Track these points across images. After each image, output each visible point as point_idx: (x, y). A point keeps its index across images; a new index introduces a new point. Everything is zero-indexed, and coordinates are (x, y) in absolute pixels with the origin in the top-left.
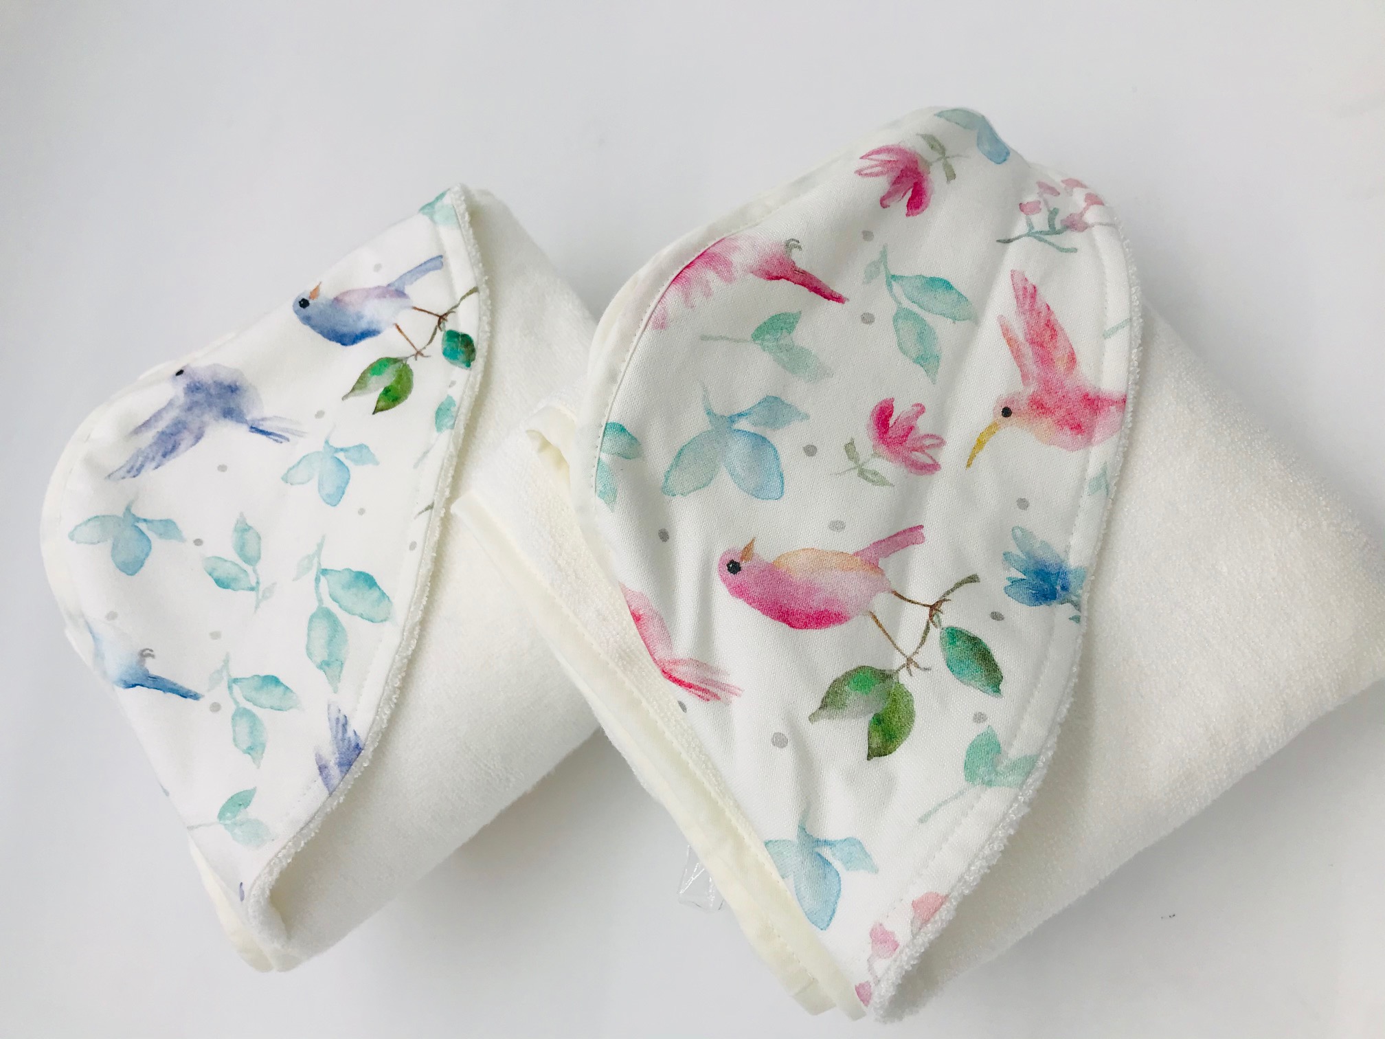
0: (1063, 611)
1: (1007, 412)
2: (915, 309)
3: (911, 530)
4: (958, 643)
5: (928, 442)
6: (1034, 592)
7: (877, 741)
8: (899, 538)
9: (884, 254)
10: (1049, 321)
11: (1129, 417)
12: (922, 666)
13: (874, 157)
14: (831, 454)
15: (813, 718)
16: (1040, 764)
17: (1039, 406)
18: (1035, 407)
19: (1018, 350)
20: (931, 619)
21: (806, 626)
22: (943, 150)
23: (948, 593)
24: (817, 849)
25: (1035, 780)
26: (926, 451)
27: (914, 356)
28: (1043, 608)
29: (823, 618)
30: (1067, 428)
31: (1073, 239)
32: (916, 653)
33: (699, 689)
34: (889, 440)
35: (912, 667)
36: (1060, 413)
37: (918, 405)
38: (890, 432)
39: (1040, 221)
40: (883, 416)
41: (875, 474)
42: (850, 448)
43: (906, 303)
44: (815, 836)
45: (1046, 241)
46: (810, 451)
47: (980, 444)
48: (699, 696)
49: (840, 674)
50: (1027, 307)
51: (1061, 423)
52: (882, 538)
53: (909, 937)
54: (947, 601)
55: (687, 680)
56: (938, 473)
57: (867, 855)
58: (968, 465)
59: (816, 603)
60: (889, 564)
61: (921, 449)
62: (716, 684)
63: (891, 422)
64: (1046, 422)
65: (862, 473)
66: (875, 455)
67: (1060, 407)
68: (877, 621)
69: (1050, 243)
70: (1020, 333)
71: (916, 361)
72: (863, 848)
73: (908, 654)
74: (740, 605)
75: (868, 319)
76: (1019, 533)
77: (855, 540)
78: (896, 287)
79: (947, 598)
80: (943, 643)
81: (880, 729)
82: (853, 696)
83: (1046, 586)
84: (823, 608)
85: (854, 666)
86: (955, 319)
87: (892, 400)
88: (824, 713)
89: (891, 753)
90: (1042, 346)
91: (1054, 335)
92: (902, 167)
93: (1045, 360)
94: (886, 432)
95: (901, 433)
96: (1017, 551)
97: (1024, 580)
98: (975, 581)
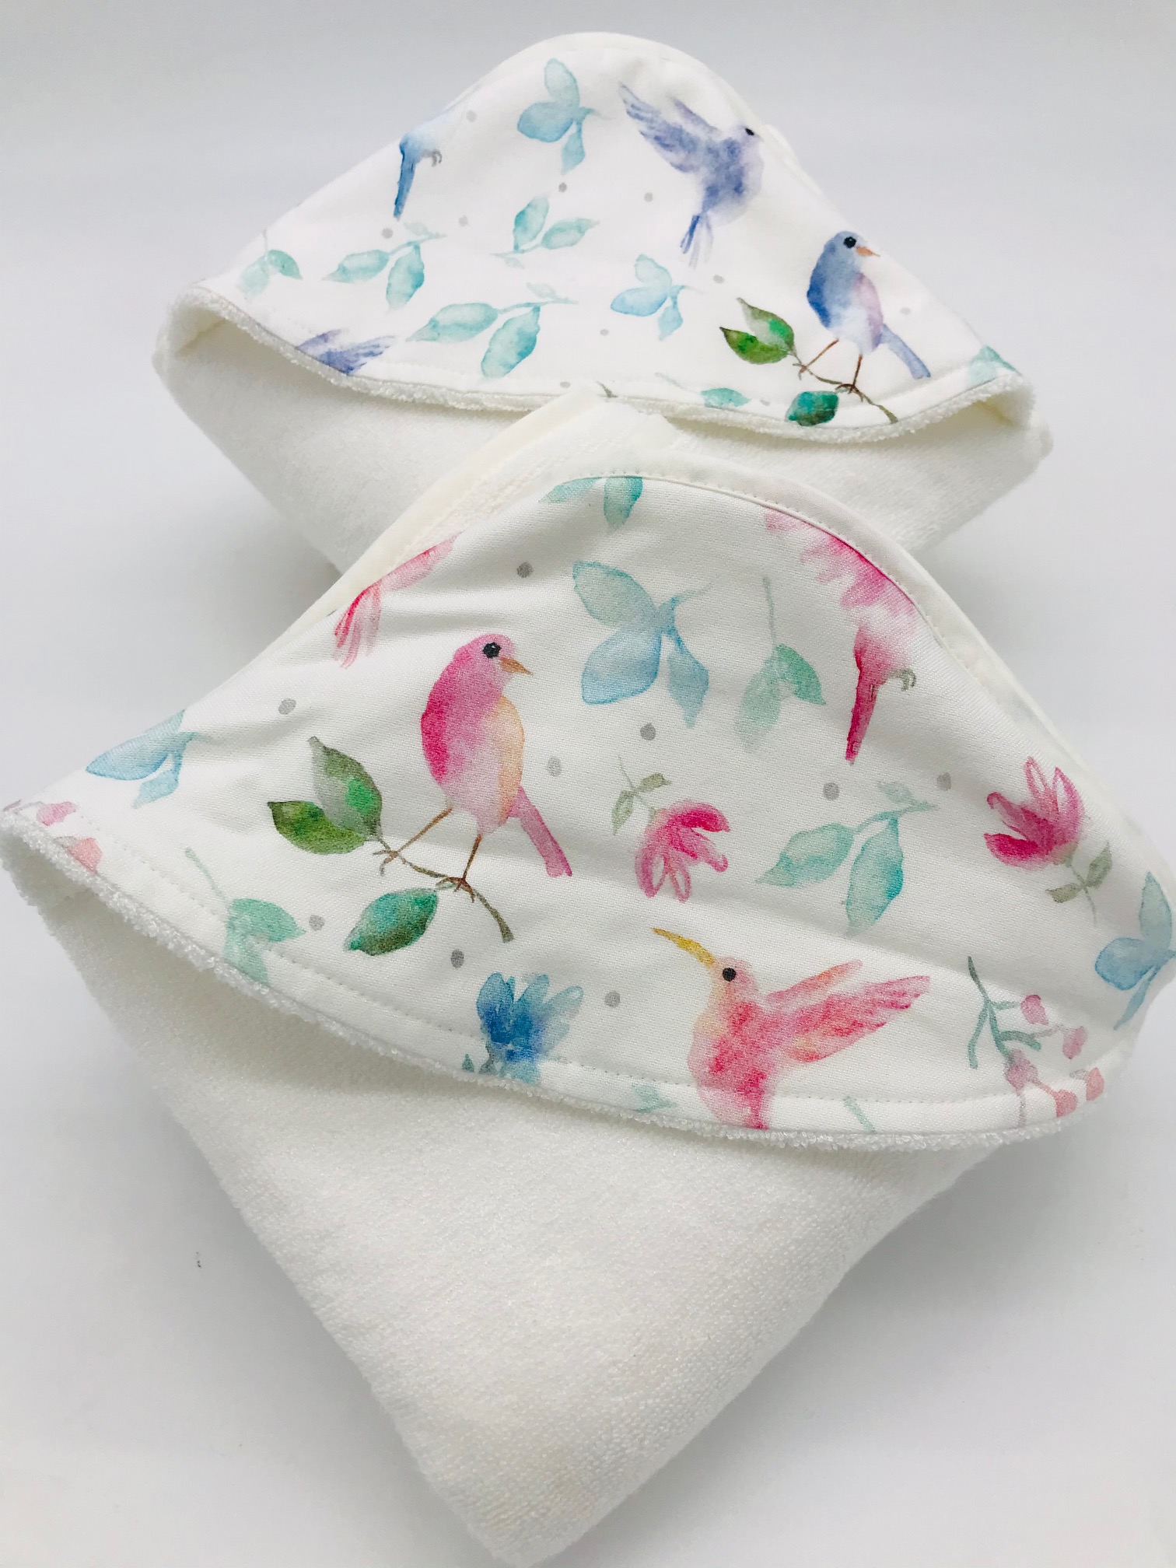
0: (478, 1048)
1: (729, 974)
2: (854, 852)
3: (564, 860)
4: (416, 907)
5: (679, 877)
6: (497, 1010)
7: (290, 812)
8: (550, 844)
9: (925, 807)
10: (861, 1026)
11: (740, 1134)
12: (386, 866)
13: (1060, 783)
14: (645, 759)
15: (314, 741)
16: (257, 987)
17: (742, 1016)
18: (741, 1010)
19: (815, 987)
20: (447, 879)
21: (426, 733)
22: (1095, 882)
23: (483, 900)
24: (170, 755)
25: (234, 977)
26: (667, 876)
27: (790, 854)
28: (476, 1021)
29: (437, 753)
30: (717, 1052)
31: (993, 1067)
32: (405, 861)
33: (348, 623)
34: (674, 828)
35: (385, 856)
36: (736, 1044)
37: (726, 862)
38: (684, 829)
39: (1013, 1019)
40: (704, 819)
41: (628, 812)
42: (657, 780)
43: (859, 840)
44: (185, 754)
45: (980, 1025)
46: (648, 732)
47: (685, 944)
48: (340, 624)
49: (369, 769)
50: (878, 996)
51: (722, 1045)
52: (545, 820)
53: (54, 836)
54: (472, 897)
55: (358, 609)
56: (641, 894)
57: (154, 799)
58: (656, 931)
59: (456, 746)
60: (512, 831)
61: (668, 870)
62: (355, 643)
63: (699, 830)
64: (722, 1027)
65: (627, 796)
66: (653, 813)
67: (744, 1042)
68: (440, 817)
69: (978, 1031)
70: (840, 988)
71: (783, 857)
72: (163, 795)
73: (404, 853)
74: (446, 658)
75: (831, 791)
76: (576, 994)
77: (539, 788)
78: (881, 826)
80: (417, 892)
81: (306, 815)
82: (342, 785)
83: (508, 1028)
84: (450, 752)
85: (379, 787)
86: (848, 903)
87: (727, 829)
88: (320, 752)
89: (278, 829)
90: (825, 1017)
91: (840, 1032)
92: (1051, 819)
93: (806, 1022)
94: (684, 824)
95: (686, 843)
96: (551, 992)
97: (513, 999)
98: (504, 936)
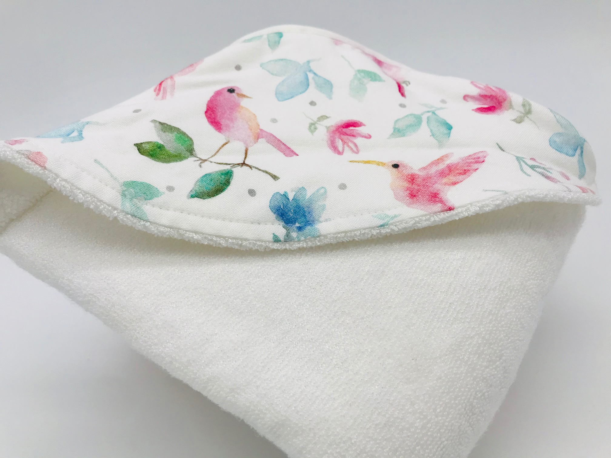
0: (279, 229)
2: (425, 120)
3: (293, 151)
4: (223, 177)
5: (352, 146)
6: (282, 208)
7: (147, 147)
8: (283, 146)
10: (469, 171)
12: (202, 164)
15: (154, 121)
18: (410, 177)
19: (438, 163)
21: (208, 117)
22: (529, 112)
23: (257, 168)
26: (345, 146)
27: (397, 127)
28: (273, 216)
30: (408, 192)
32: (211, 162)
33: (160, 87)
34: (340, 130)
36: (415, 187)
37: (370, 135)
39: (531, 162)
40: (352, 124)
41: (316, 129)
42: (324, 117)
43: (424, 117)
45: (520, 163)
46: (313, 104)
47: (367, 162)
48: (156, 88)
49: (183, 130)
51: (409, 189)
53: (17, 150)
56: (337, 156)
57: (72, 141)
58: (350, 162)
59: (224, 121)
60: (262, 144)
61: (344, 143)
62: (165, 94)
63: (352, 128)
64: (404, 184)
65: (312, 124)
66: (328, 128)
67: (419, 186)
68: (224, 145)
69: (521, 165)
70: (449, 162)
71: (395, 129)
72: (77, 141)
73: (210, 160)
75: (402, 106)
76: (322, 190)
78: (429, 114)
79: (253, 168)
80: (221, 171)
81: (155, 148)
82: (172, 136)
83: (291, 215)
84: (222, 123)
85: (190, 136)
86: (433, 136)
87: (364, 125)
88: (157, 124)
89: (141, 154)
90: (450, 171)
91: (461, 174)
93: (443, 174)
94: (343, 128)
95: (347, 133)
96: (309, 194)
97: (289, 200)
98: (274, 179)
